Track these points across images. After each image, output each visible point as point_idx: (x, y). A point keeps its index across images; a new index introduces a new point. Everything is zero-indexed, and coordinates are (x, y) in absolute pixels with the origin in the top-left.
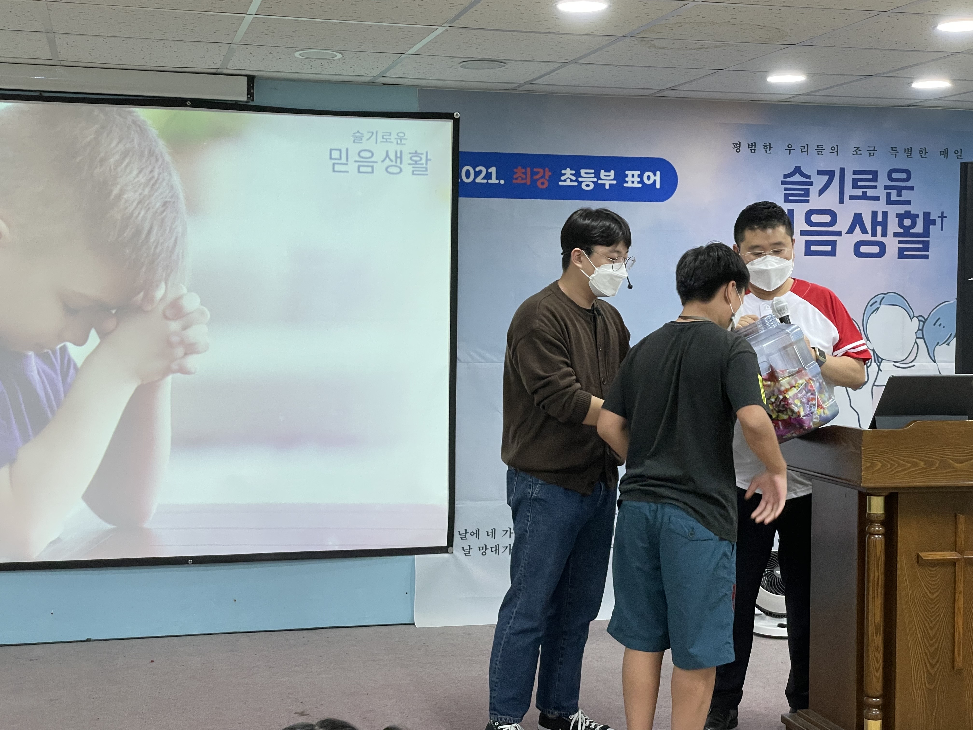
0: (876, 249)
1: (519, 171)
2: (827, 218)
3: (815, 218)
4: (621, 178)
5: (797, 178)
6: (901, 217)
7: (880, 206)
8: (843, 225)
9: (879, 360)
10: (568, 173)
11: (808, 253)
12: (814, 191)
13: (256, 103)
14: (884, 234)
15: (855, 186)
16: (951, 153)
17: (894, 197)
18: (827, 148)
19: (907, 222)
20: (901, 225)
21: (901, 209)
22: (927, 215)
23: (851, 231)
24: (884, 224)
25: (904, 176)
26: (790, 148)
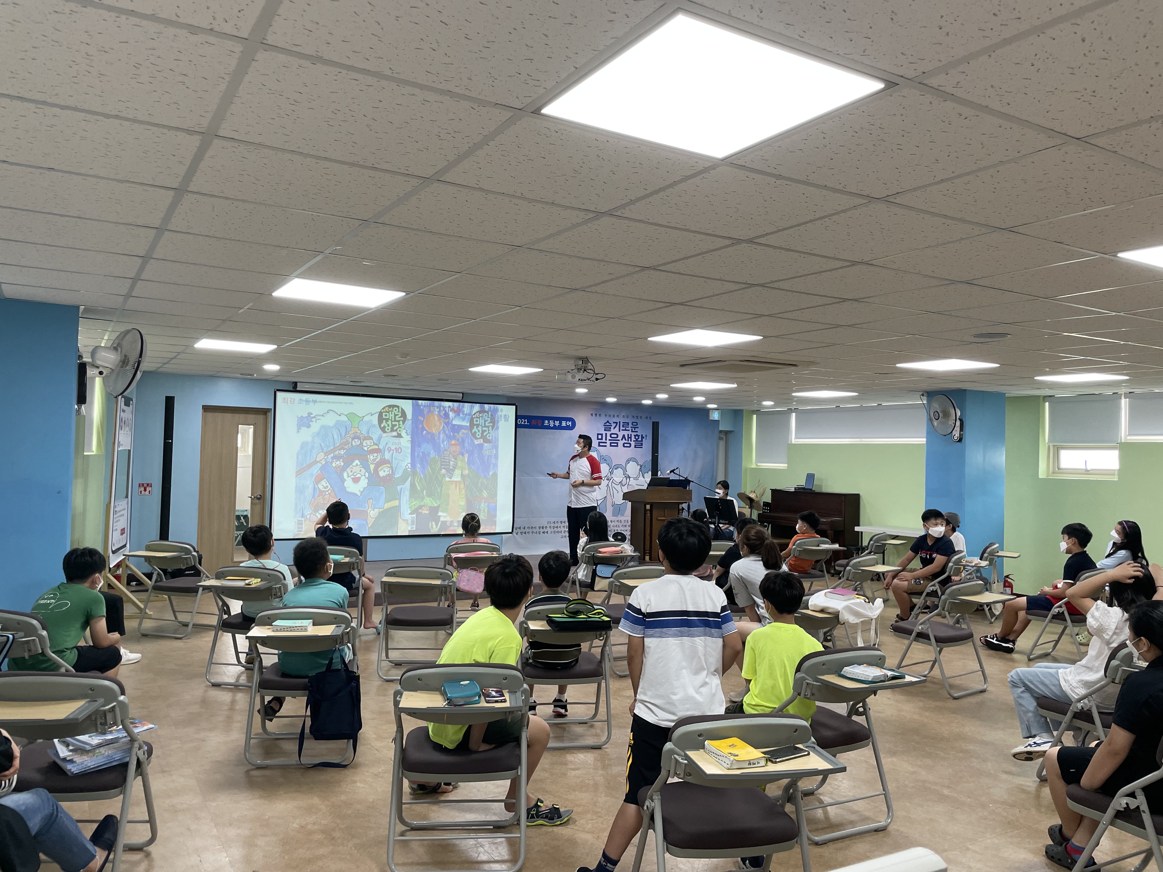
0: (629, 445)
1: (533, 420)
2: (615, 436)
3: (613, 436)
4: (561, 423)
5: (608, 424)
6: (635, 436)
7: (630, 433)
8: (620, 438)
9: (629, 478)
10: (546, 421)
11: (611, 446)
12: (612, 428)
13: (464, 400)
14: (631, 441)
15: (623, 427)
16: (648, 417)
17: (633, 430)
18: (616, 416)
19: (637, 437)
20: (635, 438)
21: (635, 434)
22: (642, 435)
23: (622, 440)
24: (631, 438)
25: (636, 424)
26: (606, 415)
